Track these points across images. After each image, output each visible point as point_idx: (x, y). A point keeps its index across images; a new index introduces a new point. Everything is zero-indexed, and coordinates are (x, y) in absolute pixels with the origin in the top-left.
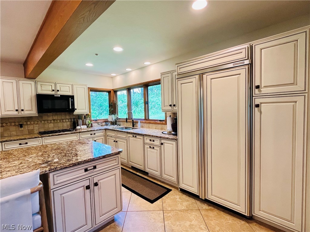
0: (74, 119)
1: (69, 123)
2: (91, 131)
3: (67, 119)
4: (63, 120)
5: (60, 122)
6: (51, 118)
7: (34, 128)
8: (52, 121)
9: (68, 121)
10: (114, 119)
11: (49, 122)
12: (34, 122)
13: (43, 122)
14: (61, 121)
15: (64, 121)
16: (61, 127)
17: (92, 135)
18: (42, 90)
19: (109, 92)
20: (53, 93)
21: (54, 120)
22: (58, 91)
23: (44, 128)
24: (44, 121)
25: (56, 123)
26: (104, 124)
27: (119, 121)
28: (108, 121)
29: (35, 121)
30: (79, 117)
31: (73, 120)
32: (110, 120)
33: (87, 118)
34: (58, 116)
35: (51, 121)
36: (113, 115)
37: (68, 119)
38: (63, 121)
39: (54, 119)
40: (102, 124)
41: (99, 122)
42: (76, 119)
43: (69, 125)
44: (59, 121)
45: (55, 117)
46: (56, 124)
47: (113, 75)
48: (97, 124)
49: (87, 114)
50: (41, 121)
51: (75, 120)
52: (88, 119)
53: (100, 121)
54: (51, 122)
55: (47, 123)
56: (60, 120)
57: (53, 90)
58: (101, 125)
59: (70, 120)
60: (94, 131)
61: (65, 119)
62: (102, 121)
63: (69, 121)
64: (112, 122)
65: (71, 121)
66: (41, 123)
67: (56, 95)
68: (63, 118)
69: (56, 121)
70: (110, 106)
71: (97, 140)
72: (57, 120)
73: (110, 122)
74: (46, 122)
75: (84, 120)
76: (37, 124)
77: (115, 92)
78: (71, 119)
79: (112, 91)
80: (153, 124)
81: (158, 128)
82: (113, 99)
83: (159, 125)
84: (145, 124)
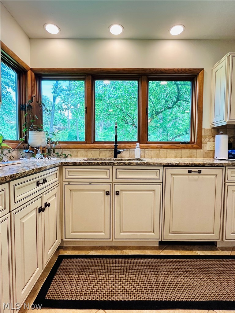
79: (29, 73)
80: (168, 150)
81: (180, 156)
82: (32, 93)
83: (183, 150)
84: (146, 150)
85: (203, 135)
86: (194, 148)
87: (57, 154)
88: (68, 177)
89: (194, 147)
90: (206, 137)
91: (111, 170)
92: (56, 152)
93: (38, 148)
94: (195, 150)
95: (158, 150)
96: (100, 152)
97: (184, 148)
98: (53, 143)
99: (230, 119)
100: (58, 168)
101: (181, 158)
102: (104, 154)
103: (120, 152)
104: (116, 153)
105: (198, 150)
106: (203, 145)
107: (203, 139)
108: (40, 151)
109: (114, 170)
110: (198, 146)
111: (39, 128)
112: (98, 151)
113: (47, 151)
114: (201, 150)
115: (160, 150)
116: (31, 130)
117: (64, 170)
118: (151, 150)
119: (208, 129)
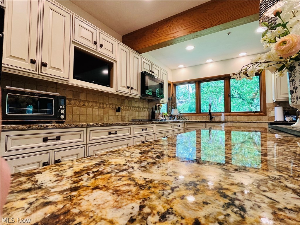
4: (144, 108)
6: (137, 105)
7: (126, 115)
18: (144, 68)
21: (139, 107)
30: (156, 107)
34: (141, 103)
57: (150, 71)
60: (180, 122)
66: (131, 109)
70: (168, 100)
75: (158, 111)
76: (128, 110)
77: (175, 85)
79: (171, 84)
81: (251, 120)
82: (172, 92)
83: (253, 116)
84: (229, 116)
85: (267, 107)
87: (183, 118)
88: (187, 127)
90: (269, 108)
91: (205, 124)
92: (182, 117)
93: (175, 116)
94: (262, 116)
95: (236, 116)
96: (203, 118)
97: (254, 115)
98: (181, 114)
99: (277, 98)
100: (183, 123)
102: (205, 119)
103: (213, 118)
104: (211, 118)
106: (267, 113)
107: (267, 110)
108: (176, 117)
109: (206, 124)
110: (265, 114)
111: (175, 108)
112: (202, 117)
113: (179, 117)
114: (266, 116)
116: (172, 109)
117: (186, 124)
119: (270, 104)
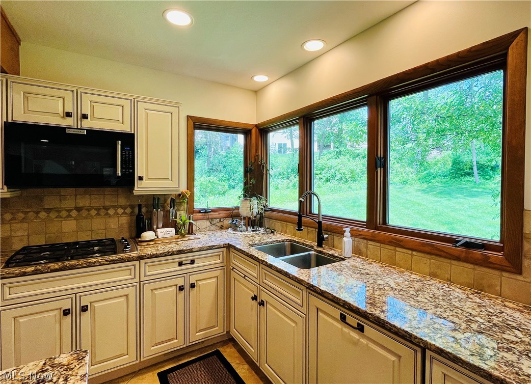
0: (140, 207)
1: (124, 220)
2: (181, 252)
3: (121, 207)
4: (107, 208)
5: (98, 214)
6: (69, 203)
7: (14, 234)
8: (74, 213)
9: (124, 213)
10: (256, 210)
11: (64, 214)
12: (12, 214)
13: (43, 214)
14: (103, 214)
15: (111, 212)
16: (99, 232)
17: (183, 267)
18: (27, 110)
19: (247, 132)
20: (68, 122)
21: (79, 209)
22: (85, 117)
23: (46, 234)
24: (48, 211)
25: (85, 218)
26: (228, 221)
27: (270, 218)
28: (238, 216)
29: (18, 211)
30: (156, 201)
31: (136, 210)
32: (244, 212)
33: (180, 204)
34: (93, 197)
35: (69, 211)
36: (254, 201)
37: (124, 208)
38: (107, 214)
39: (81, 205)
40: (222, 224)
41: (214, 216)
42: (146, 206)
43: (126, 226)
44: (93, 212)
45: (83, 202)
46: (85, 223)
47: (261, 79)
48: (208, 223)
49: (180, 195)
50: (37, 213)
51: (144, 210)
52: (182, 208)
53: (217, 213)
54: (69, 216)
55: (56, 217)
56: (98, 210)
57: (68, 115)
58: (219, 224)
59: (128, 210)
60: (191, 251)
61: (114, 207)
62: (223, 214)
63: (126, 213)
64: (249, 218)
65: (132, 213)
66: (36, 218)
67: (77, 129)
68: (107, 204)
69: (84, 213)
70: (246, 172)
71: (200, 283)
72: (89, 210)
73: (244, 218)
74: (53, 215)
75: (169, 211)
76: (23, 221)
77: (263, 130)
78: (132, 207)
79: (254, 131)
80: (414, 253)
81: (447, 276)
83: (454, 262)
84: (370, 242)
86: (491, 265)
89: (492, 263)
91: (258, 267)
95: (392, 248)
97: (458, 259)
101: (450, 280)
103: (324, 239)
105: (505, 274)
110: (507, 264)
114: (519, 277)
115: (398, 249)
118: (378, 244)
